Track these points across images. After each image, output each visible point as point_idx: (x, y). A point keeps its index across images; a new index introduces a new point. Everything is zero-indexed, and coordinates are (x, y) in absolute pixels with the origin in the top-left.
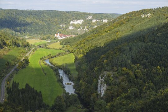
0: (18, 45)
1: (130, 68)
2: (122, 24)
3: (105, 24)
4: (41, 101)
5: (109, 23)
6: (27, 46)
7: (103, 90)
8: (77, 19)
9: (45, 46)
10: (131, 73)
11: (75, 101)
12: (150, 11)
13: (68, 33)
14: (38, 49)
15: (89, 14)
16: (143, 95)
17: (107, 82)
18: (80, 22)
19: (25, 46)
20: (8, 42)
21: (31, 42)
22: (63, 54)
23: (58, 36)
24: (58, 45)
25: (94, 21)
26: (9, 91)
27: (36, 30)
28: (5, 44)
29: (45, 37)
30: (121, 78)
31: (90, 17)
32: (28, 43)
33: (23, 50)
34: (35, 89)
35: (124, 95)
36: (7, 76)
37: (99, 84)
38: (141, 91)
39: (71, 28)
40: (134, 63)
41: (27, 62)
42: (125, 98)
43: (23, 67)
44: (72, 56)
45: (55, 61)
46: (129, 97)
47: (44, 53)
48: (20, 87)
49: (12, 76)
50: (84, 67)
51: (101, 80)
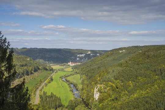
0: (47, 70)
1: (114, 83)
2: (108, 56)
4: (60, 102)
5: (100, 56)
6: (52, 70)
7: (97, 96)
8: (81, 54)
9: (62, 70)
10: (114, 85)
11: (81, 102)
12: (124, 48)
13: (76, 62)
14: (58, 72)
15: (89, 51)
16: (121, 99)
17: (99, 91)
18: (83, 55)
19: (51, 70)
20: (40, 68)
22: (73, 74)
23: (70, 64)
25: (92, 55)
26: (41, 97)
28: (39, 69)
29: (63, 64)
30: (108, 88)
31: (89, 53)
32: (52, 68)
33: (49, 72)
34: (57, 96)
35: (110, 99)
36: (40, 88)
37: (95, 93)
38: (120, 96)
39: (78, 59)
40: (116, 79)
41: (52, 80)
42: (111, 101)
43: (49, 82)
44: (79, 76)
45: (68, 79)
46: (113, 100)
47: (62, 74)
48: (48, 95)
49: (43, 88)
50: (86, 82)
51: (96, 90)
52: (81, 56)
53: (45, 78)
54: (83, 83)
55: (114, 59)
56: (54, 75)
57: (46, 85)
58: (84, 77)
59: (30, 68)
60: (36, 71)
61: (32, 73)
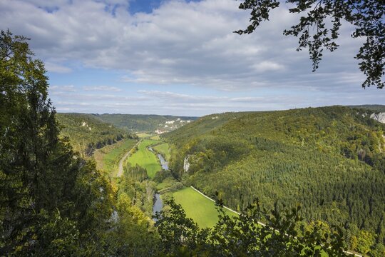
0: (131, 138)
1: (205, 152)
2: (199, 123)
3: (189, 124)
4: (146, 175)
5: (191, 123)
6: (137, 138)
7: (187, 167)
9: (149, 138)
10: (205, 155)
11: (169, 174)
12: (218, 115)
13: (164, 130)
14: (144, 140)
15: (178, 117)
17: (190, 161)
18: (172, 122)
20: (124, 136)
21: (140, 135)
22: (161, 144)
23: (157, 131)
24: (157, 138)
25: (181, 121)
26: (125, 168)
27: (142, 128)
28: (122, 137)
29: (149, 132)
30: (199, 159)
31: (179, 119)
33: (134, 141)
34: (142, 167)
35: (201, 170)
36: (124, 159)
37: (185, 163)
38: (212, 167)
39: (166, 126)
40: (208, 149)
41: (137, 149)
42: (202, 172)
43: (134, 153)
44: (167, 144)
45: (156, 148)
46: (205, 171)
47: (148, 143)
48: (132, 166)
49: (127, 158)
50: (175, 152)
51: (186, 160)
52: (169, 122)
53: (129, 148)
54: (171, 153)
55: (206, 127)
56: (139, 144)
57: (131, 155)
58: (173, 146)
59: (112, 137)
60: (119, 139)
61: (114, 142)
